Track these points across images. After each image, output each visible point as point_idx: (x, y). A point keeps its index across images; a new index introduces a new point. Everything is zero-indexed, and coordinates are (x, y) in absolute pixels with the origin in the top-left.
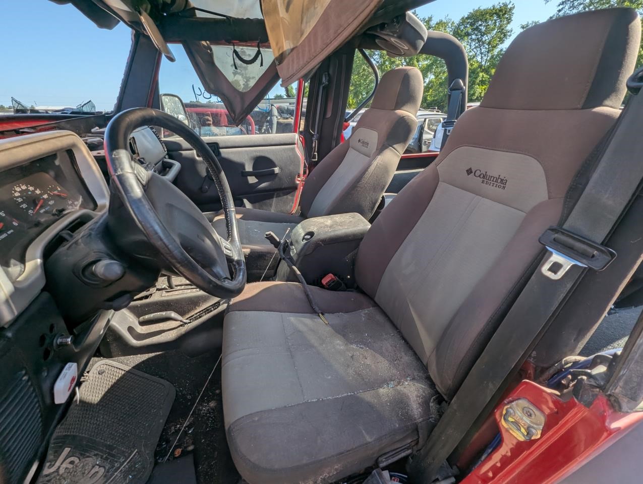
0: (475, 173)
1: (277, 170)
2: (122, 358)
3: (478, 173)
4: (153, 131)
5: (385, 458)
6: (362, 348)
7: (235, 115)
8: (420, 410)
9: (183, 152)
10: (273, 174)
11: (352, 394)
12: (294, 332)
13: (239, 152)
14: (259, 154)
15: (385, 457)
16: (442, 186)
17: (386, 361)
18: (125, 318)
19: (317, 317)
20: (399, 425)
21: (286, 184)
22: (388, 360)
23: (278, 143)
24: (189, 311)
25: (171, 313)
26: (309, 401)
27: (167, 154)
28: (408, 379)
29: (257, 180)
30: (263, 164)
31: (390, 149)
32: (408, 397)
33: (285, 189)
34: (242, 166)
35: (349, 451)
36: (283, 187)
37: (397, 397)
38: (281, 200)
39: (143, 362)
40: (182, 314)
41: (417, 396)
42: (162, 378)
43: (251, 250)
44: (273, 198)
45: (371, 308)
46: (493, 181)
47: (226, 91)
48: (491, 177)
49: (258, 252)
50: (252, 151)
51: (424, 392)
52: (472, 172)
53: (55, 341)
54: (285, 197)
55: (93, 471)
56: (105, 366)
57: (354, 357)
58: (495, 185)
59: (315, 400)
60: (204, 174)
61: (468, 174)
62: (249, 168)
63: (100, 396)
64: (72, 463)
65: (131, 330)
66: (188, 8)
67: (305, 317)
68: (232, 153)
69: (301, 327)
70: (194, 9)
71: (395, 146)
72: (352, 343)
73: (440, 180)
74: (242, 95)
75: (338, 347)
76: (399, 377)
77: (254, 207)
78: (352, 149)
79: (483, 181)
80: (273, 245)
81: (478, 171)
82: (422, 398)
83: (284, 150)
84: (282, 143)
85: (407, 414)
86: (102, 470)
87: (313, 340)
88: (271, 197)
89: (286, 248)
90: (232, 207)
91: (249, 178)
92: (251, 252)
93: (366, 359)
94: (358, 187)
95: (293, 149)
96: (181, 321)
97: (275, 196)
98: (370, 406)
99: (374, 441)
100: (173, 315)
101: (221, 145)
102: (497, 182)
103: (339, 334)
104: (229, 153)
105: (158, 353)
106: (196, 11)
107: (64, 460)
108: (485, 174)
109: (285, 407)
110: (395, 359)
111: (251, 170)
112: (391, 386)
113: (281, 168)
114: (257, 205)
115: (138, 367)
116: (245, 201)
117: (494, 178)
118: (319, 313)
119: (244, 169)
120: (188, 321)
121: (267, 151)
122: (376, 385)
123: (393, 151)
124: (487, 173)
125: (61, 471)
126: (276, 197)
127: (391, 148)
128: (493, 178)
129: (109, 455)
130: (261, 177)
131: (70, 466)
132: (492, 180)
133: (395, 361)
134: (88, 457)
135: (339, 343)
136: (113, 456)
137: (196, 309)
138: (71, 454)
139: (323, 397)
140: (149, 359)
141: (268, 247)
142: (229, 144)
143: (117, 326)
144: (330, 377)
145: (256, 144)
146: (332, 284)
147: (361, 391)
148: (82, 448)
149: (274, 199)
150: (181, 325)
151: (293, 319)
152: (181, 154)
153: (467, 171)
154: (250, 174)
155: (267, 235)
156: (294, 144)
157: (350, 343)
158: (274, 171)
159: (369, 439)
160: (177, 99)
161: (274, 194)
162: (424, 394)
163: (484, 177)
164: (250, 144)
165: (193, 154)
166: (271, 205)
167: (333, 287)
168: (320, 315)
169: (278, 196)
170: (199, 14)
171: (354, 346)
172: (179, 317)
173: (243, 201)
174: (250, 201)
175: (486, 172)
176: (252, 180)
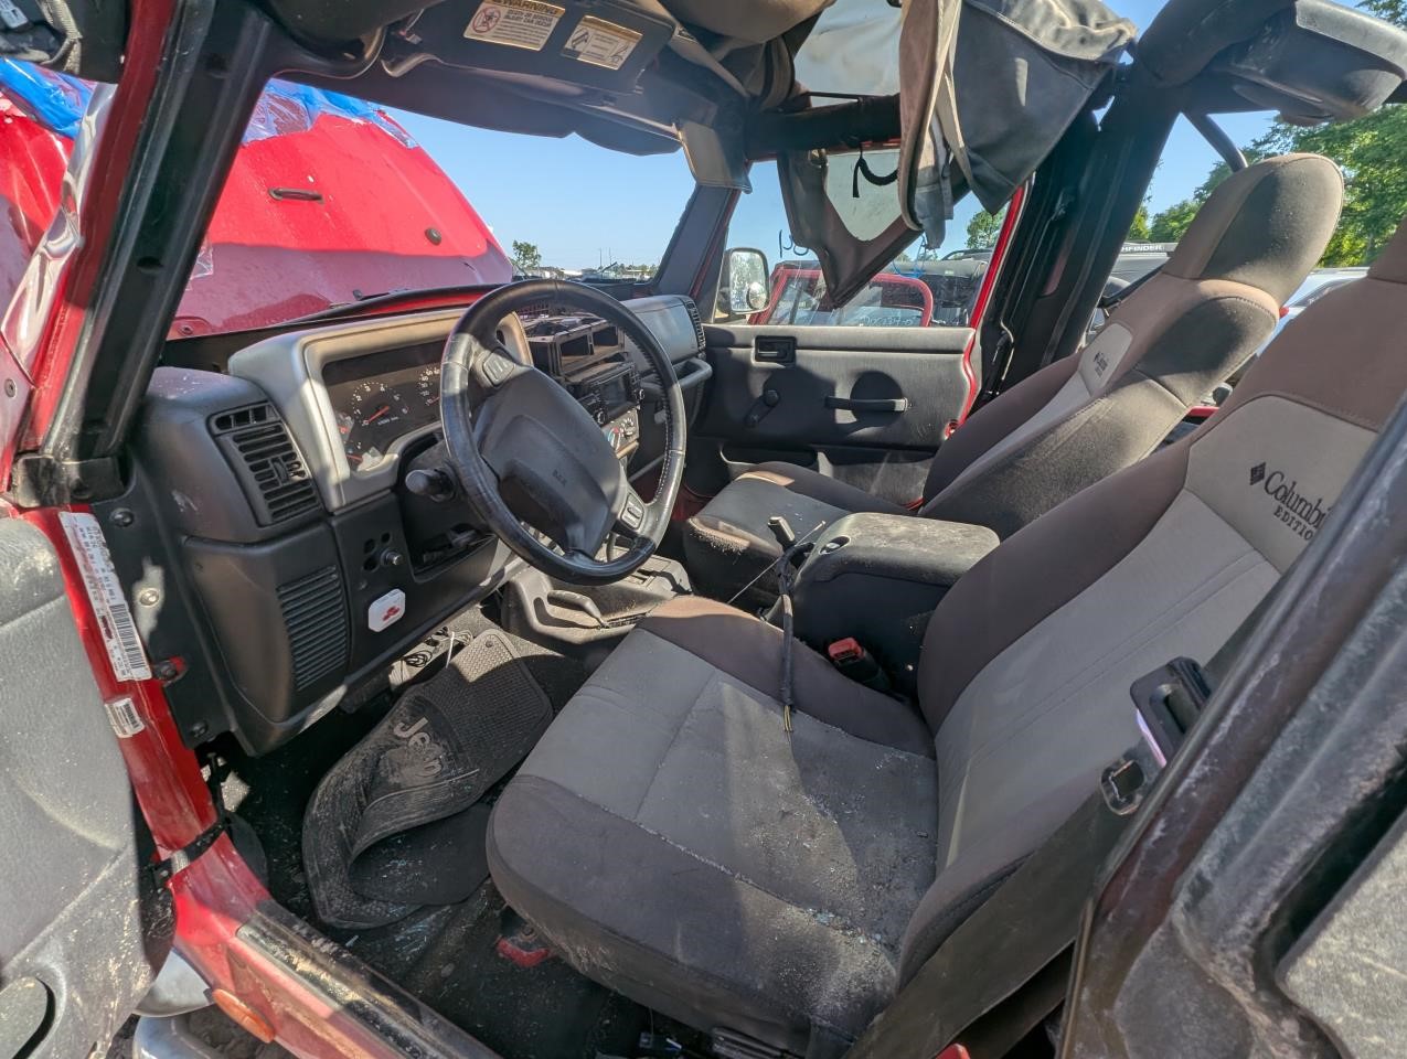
0: (1267, 483)
1: (901, 404)
2: (519, 638)
3: (1275, 483)
4: (689, 313)
5: (727, 1039)
6: (824, 815)
7: (836, 287)
8: (838, 1004)
9: (735, 350)
10: (890, 412)
11: (729, 872)
12: (711, 710)
13: (831, 359)
14: (869, 367)
15: (729, 1036)
16: (1185, 503)
17: (854, 871)
18: (538, 584)
19: (779, 709)
20: (765, 987)
21: (918, 435)
22: (860, 871)
23: (919, 347)
24: (618, 609)
25: (586, 601)
26: (642, 826)
27: (705, 350)
28: (878, 937)
29: (855, 420)
30: (875, 389)
31: (1150, 386)
32: (834, 963)
33: (910, 448)
34: (830, 386)
35: (632, 940)
36: (908, 443)
37: (808, 942)
38: (898, 471)
39: (536, 657)
40: (605, 611)
41: (858, 977)
42: (546, 692)
43: (752, 544)
44: (880, 461)
45: (922, 757)
46: (1300, 514)
47: (830, 239)
48: (1302, 500)
49: (760, 552)
50: (859, 359)
51: (883, 984)
52: (1262, 477)
53: (383, 554)
54: (910, 465)
55: (432, 764)
56: (495, 639)
57: (788, 818)
58: (1299, 529)
59: (651, 832)
60: (758, 392)
61: (1253, 481)
62: (843, 392)
63: (478, 676)
64: (423, 740)
65: (538, 602)
66: (793, 96)
67: (753, 697)
68: (816, 358)
69: (731, 710)
70: (808, 94)
71: (1167, 379)
72: (808, 793)
73: (1186, 486)
74: (861, 247)
75: (772, 780)
76: (857, 918)
77: (836, 475)
78: (1079, 376)
79: (1280, 509)
80: (781, 546)
81: (1278, 476)
82: (864, 989)
83: (930, 362)
84: (930, 347)
85: (802, 987)
86: (438, 769)
87: (734, 741)
88: (877, 459)
89: (798, 558)
90: (681, 448)
91: (838, 412)
92: (748, 548)
93: (813, 837)
94: (1018, 468)
95: (956, 362)
96: (598, 619)
97: (886, 458)
98: (737, 913)
99: (691, 967)
100: (589, 604)
101: (799, 344)
102: (1308, 520)
103: (798, 761)
104: (810, 358)
105: (557, 654)
106: (812, 98)
107: (418, 732)
108: (1289, 488)
109: (597, 806)
110: (881, 880)
111: (847, 396)
112: (822, 918)
113: (912, 403)
114: (843, 469)
115: (527, 660)
116: (822, 457)
117: (1307, 504)
118: (785, 704)
119: (833, 393)
120: (607, 624)
121: (890, 361)
122: (791, 895)
123: (1156, 390)
124: (1295, 489)
125: (411, 743)
126: (889, 462)
127: (1151, 381)
128: (1304, 503)
129: (455, 757)
130: (863, 413)
131: (420, 743)
132: (1299, 511)
133: (879, 884)
134: (438, 744)
135: (781, 777)
136: (457, 759)
137: (626, 611)
138: (426, 729)
139: (668, 836)
140: (544, 656)
141: (769, 544)
142: (816, 342)
143: (524, 590)
144: (707, 816)
145: (871, 345)
146: (850, 662)
147: (751, 882)
148: (438, 731)
149: (883, 465)
150: (596, 627)
151: (728, 690)
152: (730, 352)
153: (1254, 471)
154: (844, 405)
155: (772, 522)
156: (958, 352)
157: (805, 791)
158: (894, 403)
159: (679, 953)
160: (757, 256)
161: (884, 454)
162: (878, 988)
163: (1285, 495)
164: (858, 345)
165: (748, 355)
166: (873, 477)
167: (848, 668)
168: (787, 708)
169: (892, 461)
170: (816, 102)
171: (809, 801)
172: (597, 613)
173: (816, 456)
174: (831, 459)
175: (1294, 484)
176: (844, 417)
